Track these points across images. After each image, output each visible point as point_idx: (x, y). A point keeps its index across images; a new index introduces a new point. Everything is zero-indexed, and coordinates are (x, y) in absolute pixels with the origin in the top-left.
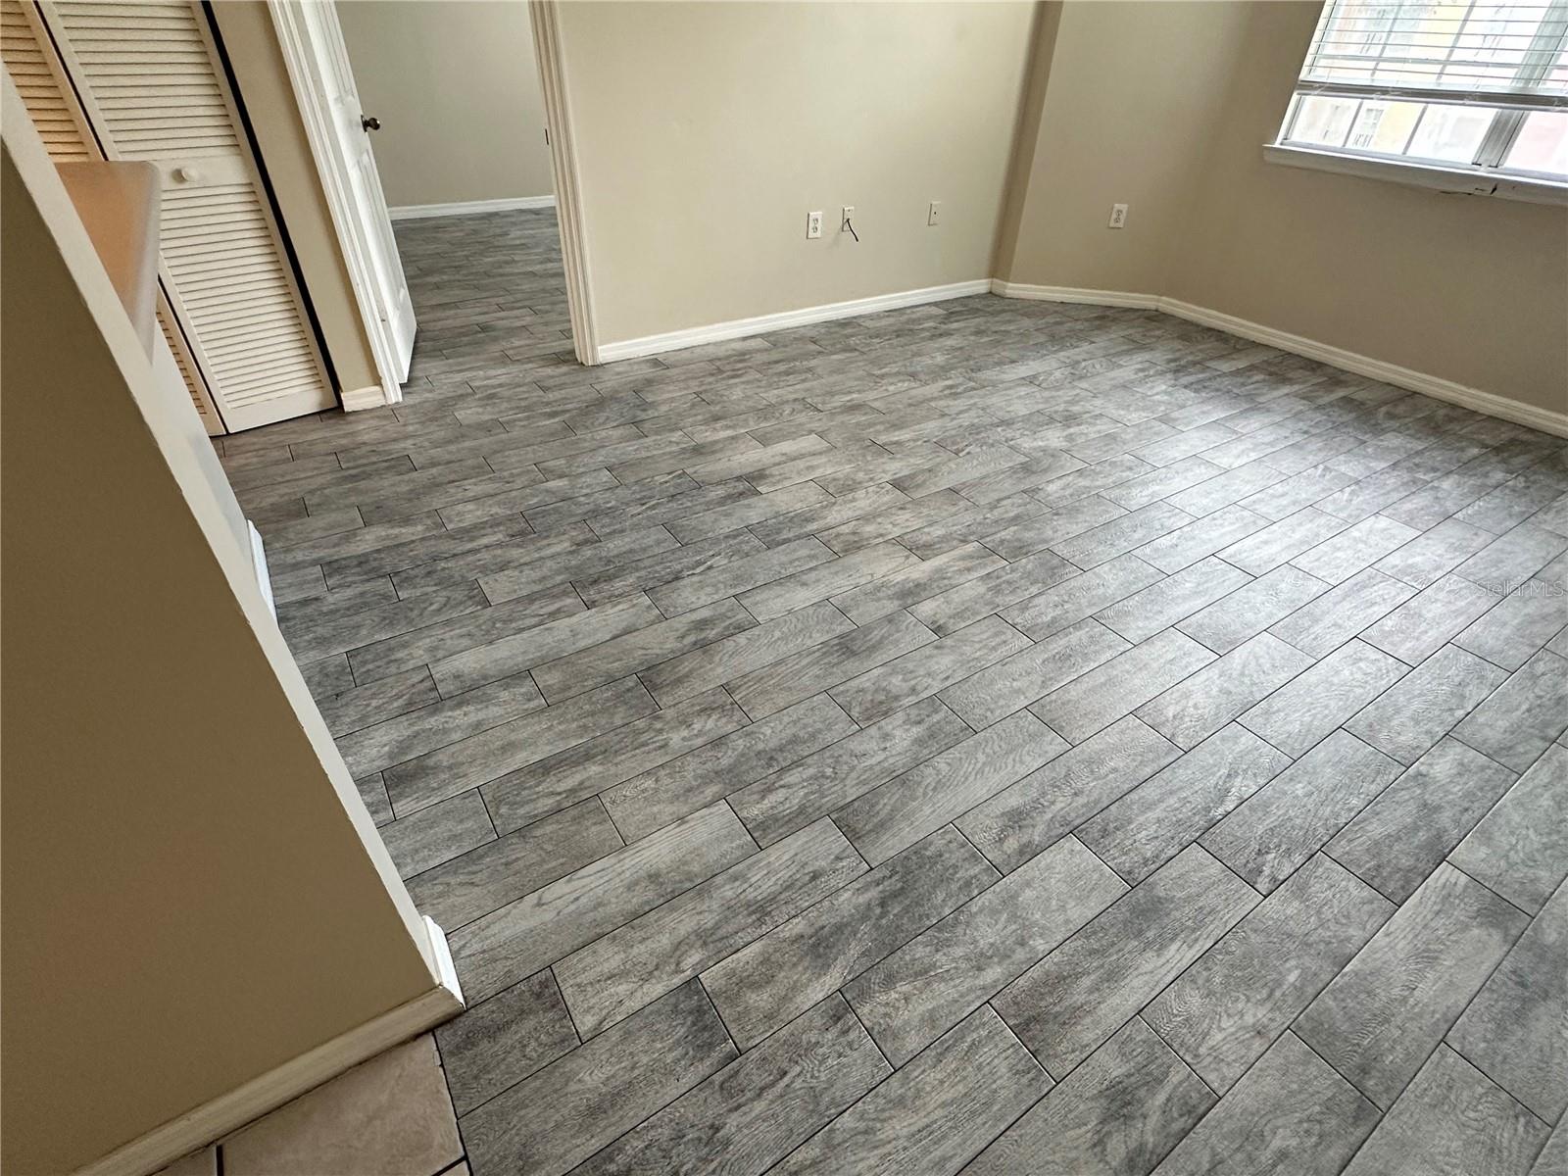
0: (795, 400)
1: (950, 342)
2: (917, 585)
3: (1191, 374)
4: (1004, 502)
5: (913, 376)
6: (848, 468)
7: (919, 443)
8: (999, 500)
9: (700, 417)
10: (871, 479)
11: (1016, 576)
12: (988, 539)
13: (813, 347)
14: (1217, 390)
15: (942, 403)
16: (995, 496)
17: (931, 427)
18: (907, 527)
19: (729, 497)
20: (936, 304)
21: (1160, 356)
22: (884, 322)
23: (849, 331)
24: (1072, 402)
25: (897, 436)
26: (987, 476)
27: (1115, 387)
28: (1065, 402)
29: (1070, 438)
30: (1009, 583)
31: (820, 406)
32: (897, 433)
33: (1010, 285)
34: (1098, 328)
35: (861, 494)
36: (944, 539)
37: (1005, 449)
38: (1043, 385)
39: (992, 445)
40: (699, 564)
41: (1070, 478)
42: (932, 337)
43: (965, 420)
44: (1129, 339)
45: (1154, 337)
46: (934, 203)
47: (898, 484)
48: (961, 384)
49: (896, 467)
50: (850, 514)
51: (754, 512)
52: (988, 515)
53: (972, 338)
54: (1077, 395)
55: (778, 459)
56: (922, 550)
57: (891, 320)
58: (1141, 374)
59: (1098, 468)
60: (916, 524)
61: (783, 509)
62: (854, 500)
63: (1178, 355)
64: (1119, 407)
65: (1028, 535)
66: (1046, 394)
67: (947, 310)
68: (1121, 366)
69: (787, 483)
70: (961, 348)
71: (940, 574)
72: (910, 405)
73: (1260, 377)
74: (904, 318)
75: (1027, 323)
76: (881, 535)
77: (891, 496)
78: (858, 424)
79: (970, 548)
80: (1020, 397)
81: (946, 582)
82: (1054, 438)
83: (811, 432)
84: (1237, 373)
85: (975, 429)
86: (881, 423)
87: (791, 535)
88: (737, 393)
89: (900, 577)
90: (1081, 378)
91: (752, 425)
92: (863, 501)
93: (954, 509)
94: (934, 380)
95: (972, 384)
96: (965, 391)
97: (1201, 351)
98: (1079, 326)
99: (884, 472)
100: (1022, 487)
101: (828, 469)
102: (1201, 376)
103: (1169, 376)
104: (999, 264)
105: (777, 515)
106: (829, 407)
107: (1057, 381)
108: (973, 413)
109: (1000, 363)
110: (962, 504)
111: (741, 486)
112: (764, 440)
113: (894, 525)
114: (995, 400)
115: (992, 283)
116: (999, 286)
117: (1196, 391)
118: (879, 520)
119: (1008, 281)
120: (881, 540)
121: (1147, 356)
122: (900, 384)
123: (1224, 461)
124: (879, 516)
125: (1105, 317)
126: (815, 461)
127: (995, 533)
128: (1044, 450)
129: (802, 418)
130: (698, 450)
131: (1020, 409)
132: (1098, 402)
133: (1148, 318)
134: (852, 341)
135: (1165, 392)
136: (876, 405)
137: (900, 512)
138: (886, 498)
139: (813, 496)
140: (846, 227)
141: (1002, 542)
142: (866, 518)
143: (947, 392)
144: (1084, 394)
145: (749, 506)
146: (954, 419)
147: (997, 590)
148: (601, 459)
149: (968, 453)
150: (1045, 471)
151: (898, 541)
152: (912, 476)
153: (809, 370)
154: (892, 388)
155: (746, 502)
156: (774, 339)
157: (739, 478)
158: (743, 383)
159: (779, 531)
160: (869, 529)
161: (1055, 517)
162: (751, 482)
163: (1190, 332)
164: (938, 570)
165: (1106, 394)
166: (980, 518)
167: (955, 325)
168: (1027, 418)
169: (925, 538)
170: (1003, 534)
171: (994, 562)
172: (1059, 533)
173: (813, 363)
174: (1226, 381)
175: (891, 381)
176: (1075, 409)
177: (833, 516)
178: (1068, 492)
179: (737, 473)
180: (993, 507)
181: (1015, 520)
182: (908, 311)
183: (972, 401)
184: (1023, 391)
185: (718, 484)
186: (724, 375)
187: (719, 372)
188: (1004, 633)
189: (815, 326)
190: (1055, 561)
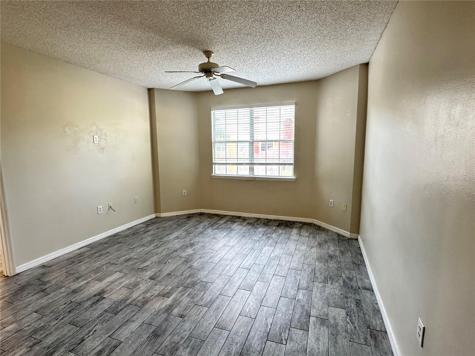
0: (106, 263)
1: (150, 233)
2: (170, 306)
3: (215, 226)
4: (184, 273)
5: (143, 245)
6: (133, 279)
7: (153, 264)
8: (183, 272)
9: (71, 280)
10: (143, 280)
11: (196, 292)
12: (184, 284)
13: (107, 245)
14: (222, 228)
15: (155, 251)
16: (181, 272)
17: (155, 258)
18: (160, 290)
19: (94, 303)
20: (142, 223)
21: (206, 223)
22: (128, 232)
23: (117, 237)
24: (190, 240)
25: (145, 264)
26: (176, 267)
27: (199, 234)
28: (189, 241)
29: (194, 250)
30: (195, 294)
31: (116, 263)
32: (145, 263)
33: (162, 214)
34: (189, 220)
35: (141, 285)
36: (171, 289)
37: (178, 258)
38: (181, 238)
39: (174, 258)
40: (90, 331)
41: (199, 260)
42: (145, 233)
43: (164, 253)
44: (197, 221)
45: (203, 219)
46: (135, 198)
47: (151, 278)
48: (158, 244)
49: (149, 273)
50: (140, 293)
51: (105, 305)
52: (182, 278)
53: (157, 230)
54: (191, 238)
55: (107, 284)
56: (167, 295)
57: (130, 231)
58: (204, 229)
59: (204, 255)
60: (162, 288)
61: (116, 300)
62: (139, 288)
63: (210, 222)
64: (203, 238)
65: (195, 279)
66: (183, 240)
67: (146, 224)
68: (198, 228)
69: (114, 291)
70: (155, 234)
71: (175, 300)
72: (146, 254)
73: (229, 223)
74: (134, 229)
75: (170, 223)
76: (153, 295)
77: (151, 282)
78: (131, 264)
79: (181, 289)
80: (176, 243)
81: (178, 301)
82: (190, 251)
83: (116, 272)
84: (225, 223)
85: (168, 255)
86: (139, 262)
87: (122, 307)
88: (83, 268)
89: (164, 306)
90: (190, 234)
91: (93, 276)
92: (143, 287)
93: (171, 280)
94: (150, 245)
95: (162, 243)
96: (161, 245)
97: (215, 220)
98: (184, 220)
99: (146, 276)
100: (187, 267)
101: (126, 281)
102: (217, 226)
103: (210, 227)
104: (157, 209)
105: (114, 302)
106: (119, 262)
107: (184, 236)
108: (165, 251)
109: (167, 235)
110: (173, 277)
111: (97, 298)
112: (100, 280)
113: (156, 291)
114: (170, 245)
115: (156, 215)
116: (158, 215)
117: (218, 229)
118: (150, 291)
119: (160, 213)
120: (153, 297)
121: (203, 224)
122: (140, 249)
124: (150, 290)
125: (189, 217)
126: (122, 280)
127: (186, 282)
128: (189, 255)
129: (111, 268)
130: (74, 292)
131: (178, 246)
132: (197, 238)
133: (199, 215)
134: (119, 240)
135: (211, 232)
136: (135, 257)
137: (156, 286)
138: (150, 284)
139: (125, 292)
140: (110, 208)
141: (188, 284)
142: (146, 292)
143: (155, 247)
144: (192, 237)
145: (102, 304)
146: (161, 254)
147: (193, 298)
148: (30, 309)
149: (169, 262)
150: (192, 260)
151: (158, 295)
152: (155, 274)
153: (108, 253)
154: (138, 251)
155: (101, 302)
156: (91, 246)
157: (95, 296)
158: (84, 263)
159: (117, 308)
160: (148, 295)
161: (199, 272)
162: (100, 296)
163: (210, 216)
164: (174, 299)
165: (198, 236)
166: (180, 279)
167: (150, 228)
168: (181, 248)
169: (166, 291)
170: (188, 281)
171: (189, 290)
172: (202, 276)
173: (108, 250)
174: (223, 225)
175: (137, 248)
176: (192, 242)
177: (135, 296)
178: (199, 264)
179: (94, 294)
180: (182, 275)
181: (189, 276)
182: (134, 227)
183: (164, 248)
184: (176, 241)
185: (88, 300)
186: (75, 263)
187: (73, 262)
188: (200, 309)
189: (105, 238)
190: (204, 283)
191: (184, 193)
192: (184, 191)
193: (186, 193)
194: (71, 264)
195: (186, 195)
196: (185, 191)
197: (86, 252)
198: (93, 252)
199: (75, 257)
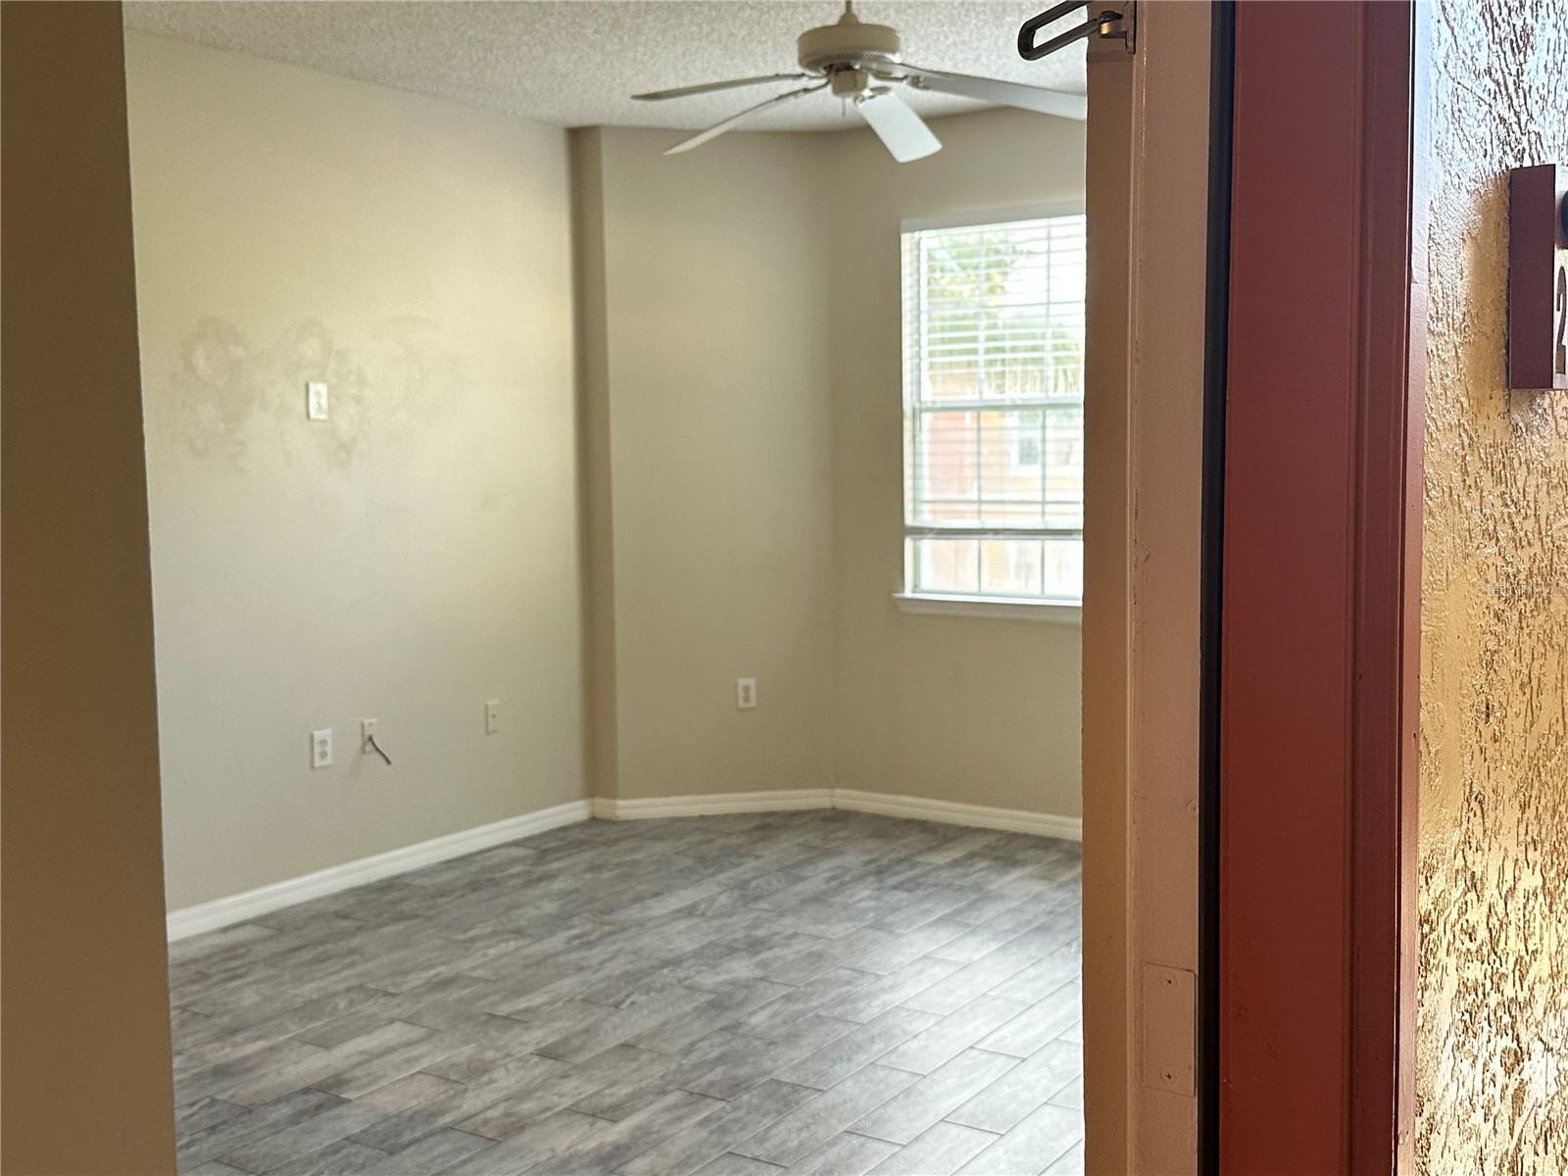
0: (349, 990)
1: (556, 886)
2: (618, 1147)
3: (897, 873)
4: (701, 1045)
5: (519, 933)
6: (467, 1050)
7: (560, 1004)
8: (692, 1045)
9: (203, 1035)
10: (508, 1055)
11: (741, 1113)
12: (693, 1084)
13: (345, 924)
14: (935, 885)
15: (574, 956)
16: (687, 1041)
17: (568, 985)
18: (580, 1094)
19: (303, 1113)
20: (516, 844)
21: (853, 858)
22: (446, 877)
23: (396, 895)
24: (755, 925)
25: (522, 1003)
26: (666, 1023)
27: (804, 902)
28: (744, 928)
29: (763, 965)
30: (736, 1121)
31: (391, 990)
32: (523, 999)
33: (620, 803)
34: (763, 839)
35: (497, 1074)
36: (632, 1096)
37: (680, 991)
38: (709, 913)
39: (662, 989)
41: (777, 1006)
42: (528, 884)
43: (615, 968)
44: (807, 847)
45: (840, 839)
46: (489, 703)
47: (545, 1054)
48: (593, 930)
49: (537, 1036)
50: (494, 1096)
51: (353, 1122)
52: (684, 1061)
53: (588, 876)
54: (758, 918)
55: (355, 1060)
56: (613, 1113)
57: (457, 873)
58: (835, 883)
59: (809, 990)
60: (591, 1089)
61: (392, 1109)
62: (491, 1081)
63: (875, 855)
64: (817, 921)
65: (742, 1072)
66: (715, 923)
67: (535, 848)
68: (805, 879)
69: (383, 1083)
70: (577, 890)
71: (644, 1130)
72: (527, 966)
73: (984, 864)
74: (475, 868)
75: (659, 848)
76: (547, 1109)
77: (541, 1069)
78: (461, 1000)
79: (671, 1099)
80: (680, 933)
81: (655, 1136)
82: (741, 968)
83: (391, 1021)
84: (956, 863)
85: (631, 978)
86: (496, 993)
87: (418, 1134)
88: (249, 998)
89: (592, 1144)
90: (756, 899)
91: (294, 1029)
92: (507, 1080)
93: (634, 1065)
94: (552, 933)
95: (606, 928)
96: (602, 937)
97: (905, 846)
98: (734, 841)
99: (521, 1044)
100: (718, 1025)
101: (437, 1056)
102: (911, 874)
103: (871, 879)
104: (597, 777)
105: (386, 1118)
106: (405, 988)
107: (725, 907)
108: (622, 959)
109: (639, 899)
110: (644, 1058)
111: (314, 1099)
112: (325, 1043)
113: (561, 1096)
114: (647, 940)
115: (593, 805)
116: (603, 806)
117: (909, 890)
118: (539, 1094)
119: (616, 798)
120: (549, 1114)
121: (836, 862)
122: (503, 945)
123: (963, 957)
124: (536, 1090)
126: (416, 1051)
127: (700, 1077)
128: (732, 983)
129: (370, 1007)
130: (222, 1072)
131: (686, 945)
132: (788, 921)
133: (825, 818)
134: (406, 907)
135: (870, 897)
136: (476, 974)
137: (563, 1081)
138: (537, 1072)
139: (428, 1092)
140: (369, 747)
141: (712, 1084)
143: (576, 943)
144: (764, 915)
145: (340, 1117)
146: (599, 970)
147: (723, 1131)
149: (633, 1003)
150: (742, 1003)
151: (572, 1111)
152: (565, 1041)
153: (352, 952)
154: (492, 952)
155: (332, 1113)
156: (276, 923)
157: (306, 1091)
158: (251, 983)
159: (399, 1134)
160: (528, 1106)
162: (328, 1093)
163: (884, 827)
164: (639, 1128)
165: (795, 911)
166: (673, 1067)
167: (556, 865)
168: (697, 954)
169: (607, 1101)
170: (710, 1077)
171: (708, 1105)
172: (781, 1062)
173: (355, 942)
174: (944, 874)
175: (487, 943)
176: (761, 933)
177: (471, 1103)
178: (778, 1020)
179: (302, 1085)
180: (687, 1051)
181: (721, 1059)
182: (479, 858)
183: (616, 947)
184: (683, 925)
185: (279, 1100)
186: (215, 979)
187: (204, 976)
188: (746, 1168)
189: (336, 897)
190: (785, 1090)
191: (741, 694)
192: (742, 682)
193: (753, 694)
194: (196, 982)
195: (753, 703)
196: (751, 682)
197: (254, 942)
198: (287, 942)
199: (209, 956)
